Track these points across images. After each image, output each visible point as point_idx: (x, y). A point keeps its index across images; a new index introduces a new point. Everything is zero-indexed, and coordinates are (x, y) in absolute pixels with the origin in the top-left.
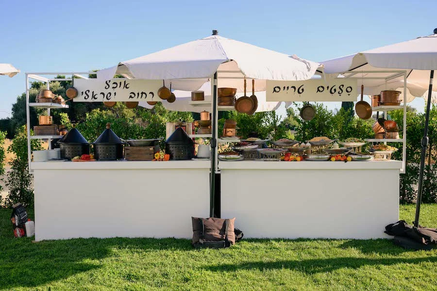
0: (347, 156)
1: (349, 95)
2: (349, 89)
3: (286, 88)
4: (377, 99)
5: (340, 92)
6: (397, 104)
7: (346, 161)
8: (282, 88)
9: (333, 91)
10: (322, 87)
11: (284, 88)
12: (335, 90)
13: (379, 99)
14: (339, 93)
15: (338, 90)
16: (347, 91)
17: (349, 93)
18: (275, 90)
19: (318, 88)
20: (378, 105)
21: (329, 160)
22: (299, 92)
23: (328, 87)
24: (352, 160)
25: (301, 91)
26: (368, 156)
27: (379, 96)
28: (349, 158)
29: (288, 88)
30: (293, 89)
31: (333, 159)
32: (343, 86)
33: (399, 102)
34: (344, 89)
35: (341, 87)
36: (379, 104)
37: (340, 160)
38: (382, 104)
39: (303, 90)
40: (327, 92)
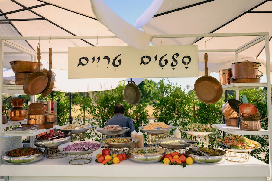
0: (186, 155)
1: (186, 68)
2: (187, 60)
3: (96, 59)
4: (227, 75)
5: (174, 64)
6: (255, 80)
7: (184, 164)
8: (90, 60)
9: (163, 63)
10: (147, 57)
11: (94, 59)
12: (166, 61)
13: (230, 74)
14: (172, 65)
15: (170, 61)
16: (184, 63)
17: (187, 66)
18: (80, 63)
19: (142, 58)
20: (229, 83)
21: (161, 161)
22: (114, 65)
23: (156, 58)
24: (194, 162)
25: (117, 63)
26: (217, 158)
27: (230, 71)
28: (189, 160)
29: (99, 58)
30: (106, 60)
31: (166, 160)
32: (177, 55)
33: (258, 78)
34: (179, 59)
35: (175, 56)
36: (231, 81)
37: (176, 164)
38: (235, 81)
39: (120, 61)
40: (154, 64)
